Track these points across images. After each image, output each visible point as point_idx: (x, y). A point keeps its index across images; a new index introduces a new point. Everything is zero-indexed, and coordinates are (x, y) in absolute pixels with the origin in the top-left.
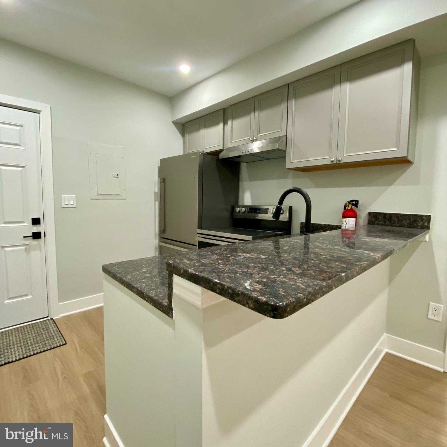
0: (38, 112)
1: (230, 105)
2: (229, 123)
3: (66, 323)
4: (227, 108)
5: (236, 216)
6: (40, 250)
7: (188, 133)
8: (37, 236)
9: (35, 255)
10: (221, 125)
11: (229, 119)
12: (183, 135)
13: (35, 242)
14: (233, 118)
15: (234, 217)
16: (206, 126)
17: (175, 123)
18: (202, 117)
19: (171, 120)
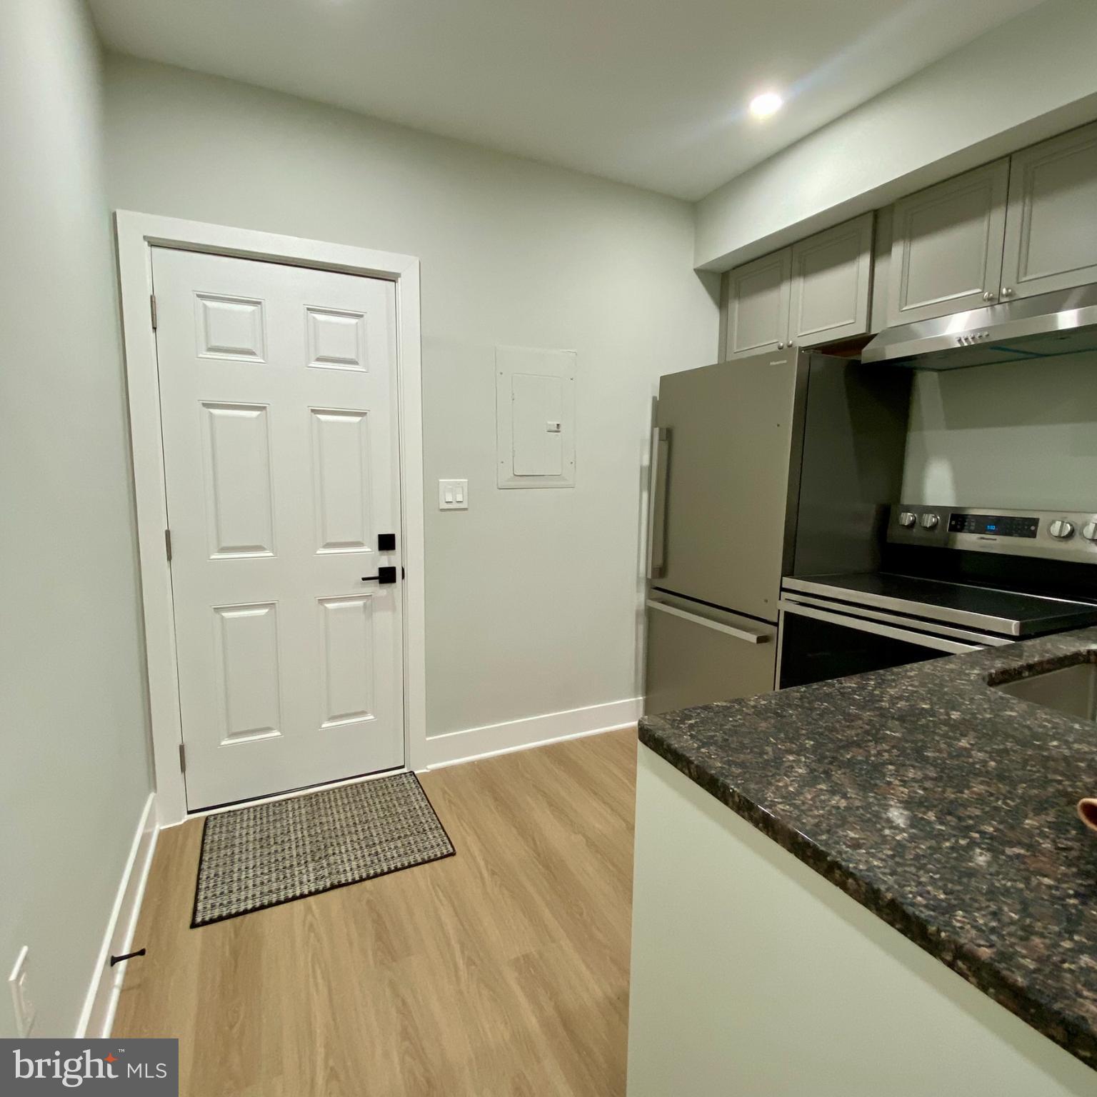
0: (390, 278)
1: (899, 196)
2: (898, 250)
3: (445, 792)
4: (890, 208)
5: (895, 535)
6: (394, 609)
7: (739, 296)
8: (387, 576)
9: (384, 619)
10: (865, 261)
11: (897, 240)
12: (722, 303)
13: (382, 591)
14: (911, 234)
15: (889, 541)
16: (805, 271)
17: (702, 273)
18: (790, 245)
19: (691, 266)
